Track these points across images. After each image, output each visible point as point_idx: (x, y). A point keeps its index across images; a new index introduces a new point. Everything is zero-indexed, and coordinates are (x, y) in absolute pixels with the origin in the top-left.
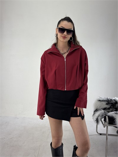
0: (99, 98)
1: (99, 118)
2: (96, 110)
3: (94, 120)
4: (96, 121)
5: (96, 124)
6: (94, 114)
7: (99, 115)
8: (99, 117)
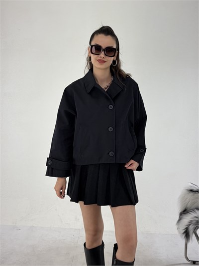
0: (189, 186)
1: (191, 228)
2: (185, 212)
3: (179, 232)
4: (184, 235)
5: (183, 241)
6: (180, 219)
7: (191, 222)
8: (189, 225)
